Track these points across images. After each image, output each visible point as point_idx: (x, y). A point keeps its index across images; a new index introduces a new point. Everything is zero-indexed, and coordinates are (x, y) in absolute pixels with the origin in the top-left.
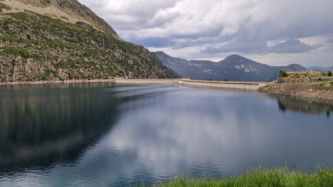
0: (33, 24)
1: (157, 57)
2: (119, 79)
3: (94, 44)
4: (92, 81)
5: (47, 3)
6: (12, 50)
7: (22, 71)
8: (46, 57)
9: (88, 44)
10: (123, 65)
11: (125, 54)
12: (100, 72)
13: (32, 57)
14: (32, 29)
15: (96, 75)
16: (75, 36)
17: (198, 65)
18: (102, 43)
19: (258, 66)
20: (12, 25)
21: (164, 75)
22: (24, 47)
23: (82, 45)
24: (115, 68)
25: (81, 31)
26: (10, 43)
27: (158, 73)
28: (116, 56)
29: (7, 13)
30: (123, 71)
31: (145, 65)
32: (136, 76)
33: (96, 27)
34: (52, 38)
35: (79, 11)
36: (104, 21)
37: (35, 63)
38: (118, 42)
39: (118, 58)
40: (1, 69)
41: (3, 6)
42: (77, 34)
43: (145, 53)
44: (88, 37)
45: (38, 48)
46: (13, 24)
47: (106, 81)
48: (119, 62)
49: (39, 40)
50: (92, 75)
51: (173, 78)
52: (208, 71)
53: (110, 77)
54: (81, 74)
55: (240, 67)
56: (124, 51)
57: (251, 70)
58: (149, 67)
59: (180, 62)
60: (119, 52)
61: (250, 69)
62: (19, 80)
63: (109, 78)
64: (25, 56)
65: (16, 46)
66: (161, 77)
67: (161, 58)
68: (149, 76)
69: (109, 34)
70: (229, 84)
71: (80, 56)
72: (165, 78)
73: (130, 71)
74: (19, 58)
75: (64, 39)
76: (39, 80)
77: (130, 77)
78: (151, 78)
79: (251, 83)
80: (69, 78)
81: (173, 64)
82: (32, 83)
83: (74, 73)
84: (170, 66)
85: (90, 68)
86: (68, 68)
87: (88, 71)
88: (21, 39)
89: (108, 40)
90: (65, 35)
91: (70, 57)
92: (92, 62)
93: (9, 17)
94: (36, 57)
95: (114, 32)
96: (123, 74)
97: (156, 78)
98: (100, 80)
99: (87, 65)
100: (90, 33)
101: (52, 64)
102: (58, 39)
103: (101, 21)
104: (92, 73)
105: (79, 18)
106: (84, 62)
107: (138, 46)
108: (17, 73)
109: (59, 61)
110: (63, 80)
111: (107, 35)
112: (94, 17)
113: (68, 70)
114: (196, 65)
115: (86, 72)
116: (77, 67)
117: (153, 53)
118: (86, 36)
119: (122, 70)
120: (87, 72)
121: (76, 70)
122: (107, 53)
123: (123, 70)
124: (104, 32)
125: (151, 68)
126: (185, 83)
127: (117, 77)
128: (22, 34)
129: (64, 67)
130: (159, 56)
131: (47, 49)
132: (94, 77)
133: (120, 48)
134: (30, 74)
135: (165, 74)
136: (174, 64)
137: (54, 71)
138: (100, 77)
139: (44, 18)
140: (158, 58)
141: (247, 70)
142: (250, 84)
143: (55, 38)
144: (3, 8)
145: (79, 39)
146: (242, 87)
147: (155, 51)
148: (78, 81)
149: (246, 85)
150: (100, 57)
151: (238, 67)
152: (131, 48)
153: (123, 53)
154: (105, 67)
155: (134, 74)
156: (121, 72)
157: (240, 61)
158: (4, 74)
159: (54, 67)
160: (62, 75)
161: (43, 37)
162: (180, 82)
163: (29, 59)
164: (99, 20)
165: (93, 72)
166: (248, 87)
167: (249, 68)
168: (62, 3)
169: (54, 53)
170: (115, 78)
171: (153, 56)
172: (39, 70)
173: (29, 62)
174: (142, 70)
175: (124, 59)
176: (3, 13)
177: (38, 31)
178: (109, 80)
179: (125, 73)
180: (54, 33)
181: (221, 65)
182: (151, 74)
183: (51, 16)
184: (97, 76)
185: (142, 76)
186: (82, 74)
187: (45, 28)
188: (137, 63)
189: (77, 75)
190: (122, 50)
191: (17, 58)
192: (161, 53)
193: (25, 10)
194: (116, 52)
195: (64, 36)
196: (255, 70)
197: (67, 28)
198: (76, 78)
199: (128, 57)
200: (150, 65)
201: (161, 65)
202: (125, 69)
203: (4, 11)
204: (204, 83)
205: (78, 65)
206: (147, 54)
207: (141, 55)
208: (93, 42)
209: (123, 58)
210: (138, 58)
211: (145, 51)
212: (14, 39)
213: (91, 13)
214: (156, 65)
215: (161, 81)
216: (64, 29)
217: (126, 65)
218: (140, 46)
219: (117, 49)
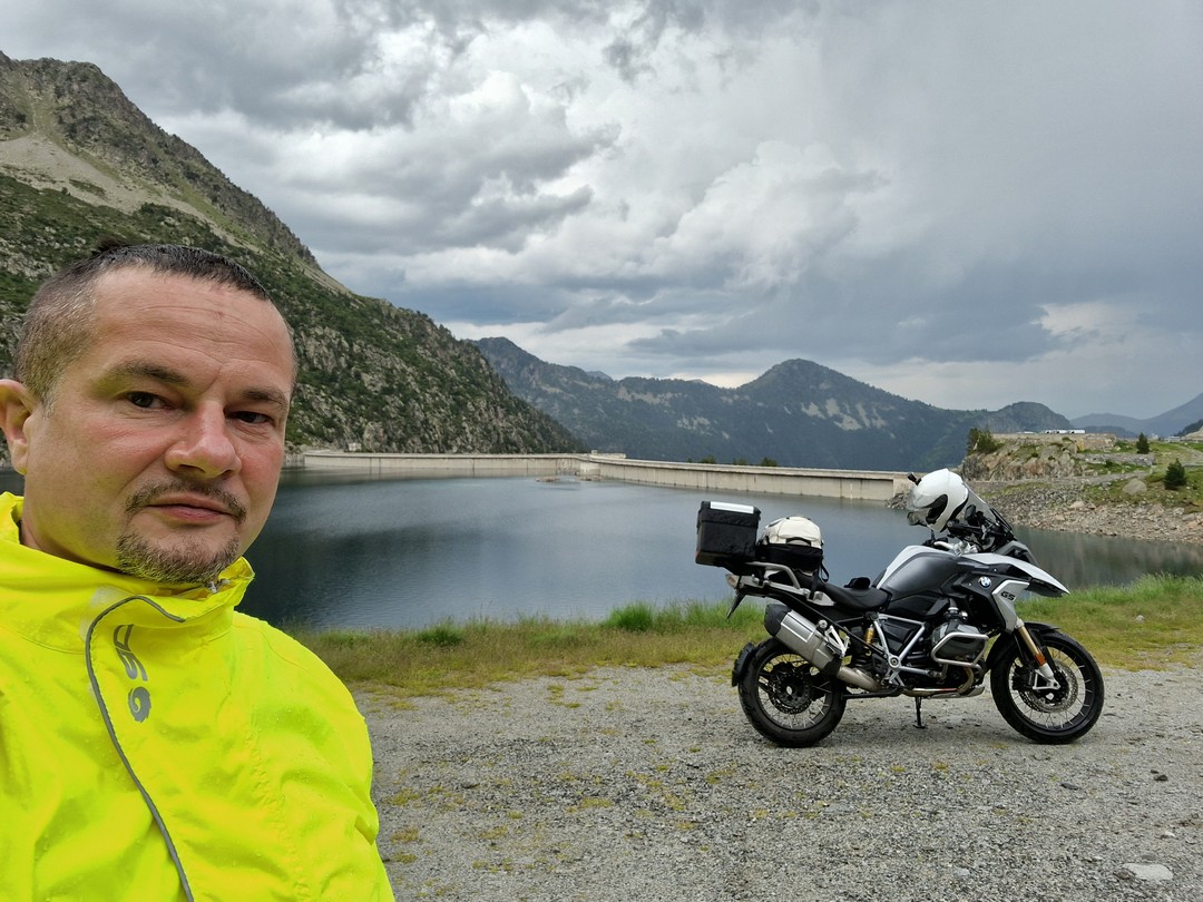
1: (487, 363)
2: (323, 452)
5: (12, 121)
10: (341, 393)
11: (351, 346)
17: (655, 396)
19: (893, 408)
21: (513, 436)
24: (305, 404)
27: (490, 427)
28: (311, 354)
30: (340, 421)
31: (434, 396)
32: (395, 442)
33: (227, 230)
34: (28, 272)
35: (155, 161)
36: (260, 204)
38: (321, 296)
39: (320, 362)
43: (436, 345)
48: (323, 379)
51: (554, 450)
52: (695, 422)
55: (824, 411)
56: (348, 334)
57: (863, 425)
58: (450, 402)
59: (582, 384)
60: (323, 337)
61: (859, 420)
66: (505, 446)
67: (503, 367)
68: (452, 443)
69: (283, 261)
70: (779, 479)
72: (518, 452)
73: (370, 418)
77: (371, 447)
78: (462, 449)
79: (862, 476)
81: (551, 390)
84: (539, 400)
89: (278, 287)
95: (304, 254)
96: (340, 433)
97: (481, 451)
103: (247, 207)
105: (152, 191)
107: (408, 316)
111: (274, 263)
112: (216, 188)
114: (648, 398)
117: (468, 346)
119: (334, 416)
123: (340, 415)
124: (262, 252)
125: (459, 406)
126: (605, 471)
127: (310, 444)
130: (493, 358)
133: (327, 319)
135: (519, 433)
136: (558, 391)
140: (492, 365)
141: (849, 424)
142: (861, 479)
143: (41, 270)
146: (830, 490)
147: (477, 338)
149: (845, 483)
151: (813, 410)
152: (376, 321)
153: (340, 343)
155: (385, 432)
156: (329, 424)
157: (824, 386)
162: (586, 468)
164: (238, 201)
166: (852, 492)
167: (855, 415)
168: (80, 122)
170: (302, 447)
171: (469, 359)
174: (422, 416)
175: (344, 366)
179: (348, 430)
180: (36, 250)
181: (746, 402)
182: (461, 431)
183: (28, 177)
185: (423, 440)
188: (400, 385)
190: (339, 329)
192: (503, 345)
194: (308, 336)
196: (880, 423)
197: (96, 232)
199: (362, 358)
200: (457, 393)
201: (501, 396)
202: (347, 410)
204: (680, 474)
206: (444, 346)
207: (420, 350)
209: (339, 364)
210: (407, 363)
211: (435, 335)
213: (205, 170)
214: (481, 395)
215: (505, 464)
216: (84, 235)
217: (351, 393)
218: (414, 316)
219: (314, 326)
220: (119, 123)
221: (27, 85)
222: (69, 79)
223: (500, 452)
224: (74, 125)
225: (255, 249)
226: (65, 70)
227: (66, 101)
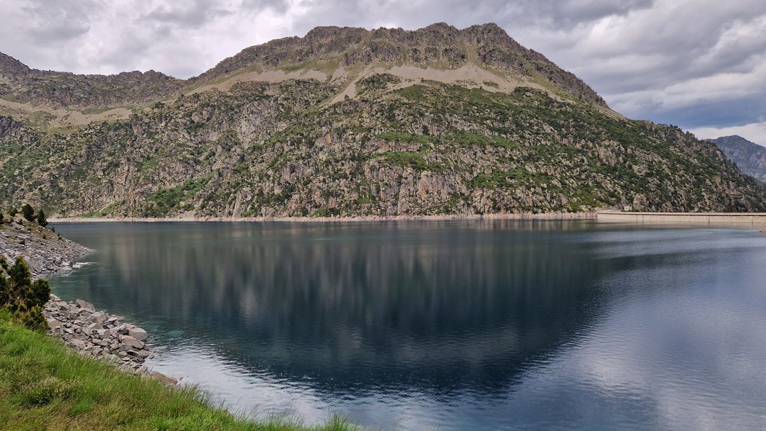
0: (434, 105)
1: (722, 153)
2: (608, 211)
3: (550, 132)
4: (540, 216)
5: (459, 59)
6: (399, 156)
7: (412, 196)
8: (452, 168)
9: (537, 134)
10: (620, 177)
11: (626, 150)
12: (559, 197)
13: (429, 168)
14: (432, 115)
15: (550, 202)
16: (510, 118)
18: (567, 128)
20: (400, 110)
21: (743, 201)
22: (418, 150)
23: (522, 137)
24: (598, 185)
25: (524, 107)
26: (396, 144)
27: (723, 195)
28: (602, 156)
29: (394, 91)
30: (619, 193)
31: (681, 176)
32: (654, 205)
33: (557, 94)
34: (466, 129)
36: (575, 77)
37: (434, 179)
38: (608, 123)
39: (607, 160)
40: (381, 191)
41: (389, 78)
42: (514, 115)
43: (684, 144)
44: (537, 118)
45: (440, 151)
46: (403, 108)
47: (574, 216)
48: (609, 170)
49: (443, 133)
50: (541, 202)
53: (583, 207)
54: (517, 200)
56: (624, 143)
58: (693, 179)
60: (609, 146)
62: (407, 212)
63: (581, 210)
64: (418, 168)
65: (405, 150)
66: (736, 207)
67: (732, 155)
68: (694, 205)
69: (587, 106)
71: (518, 161)
72: (746, 211)
73: (637, 192)
74: (409, 171)
75: (489, 127)
76: (438, 213)
77: (638, 208)
78: (701, 210)
80: (493, 208)
82: (426, 218)
83: (503, 199)
85: (537, 188)
86: (492, 188)
87: (533, 194)
88: (414, 135)
89: (584, 121)
90: (489, 118)
91: (498, 165)
92: (542, 174)
93: (397, 96)
94: (436, 168)
95: (599, 100)
96: (619, 200)
97: (716, 211)
98: (559, 215)
99: (531, 181)
100: (542, 109)
101: (464, 180)
102: (477, 128)
103: (568, 80)
104: (542, 198)
105: (520, 80)
106: (526, 173)
107: (663, 128)
108: (404, 200)
109: (475, 175)
110: (482, 214)
111: (582, 108)
112: (552, 72)
113: (492, 191)
115: (528, 195)
116: (511, 185)
117: (709, 144)
118: (532, 117)
119: (615, 191)
120: (531, 195)
121: (509, 192)
122: (579, 151)
124: (575, 103)
125: (700, 182)
127: (601, 207)
128: (416, 126)
129: (484, 186)
130: (727, 150)
131: (454, 152)
132: (545, 206)
133: (612, 136)
134: (424, 201)
135: (748, 199)
137: (466, 194)
138: (560, 207)
139: (454, 89)
140: (726, 154)
143: (471, 127)
144: (389, 81)
145: (518, 125)
147: (716, 138)
148: (510, 216)
150: (563, 161)
152: (642, 134)
153: (619, 148)
154: (573, 183)
155: (648, 199)
156: (612, 195)
158: (384, 201)
159: (465, 187)
160: (480, 202)
161: (450, 127)
163: (425, 173)
164: (563, 77)
165: (545, 196)
168: (488, 53)
169: (467, 159)
170: (596, 209)
171: (708, 151)
172: (439, 193)
173: (424, 179)
174: (673, 190)
175: (622, 161)
176: (388, 91)
177: (442, 117)
178: (581, 214)
179: (623, 198)
180: (468, 118)
182: (701, 198)
183: (466, 84)
184: (553, 206)
185: (673, 204)
186: (520, 200)
187: (454, 110)
188: (657, 171)
189: (511, 203)
190: (619, 141)
191: (405, 171)
192: (736, 140)
193: (423, 81)
194: (600, 146)
195: (488, 122)
197: (494, 105)
198: (509, 209)
199: (633, 156)
200: (699, 174)
201: (733, 175)
202: (622, 187)
203: (390, 86)
205: (513, 181)
206: (689, 145)
207: (672, 149)
208: (548, 129)
209: (619, 161)
210: (662, 157)
211: (683, 138)
212: (402, 136)
213: (546, 64)
214: (717, 175)
215: (734, 220)
216: (489, 108)
217: (626, 177)
218: (669, 128)
219: (604, 140)
220: (505, 50)
221: (465, 40)
222: (483, 33)
223: (732, 211)
224: (485, 55)
225: (571, 102)
226: (481, 29)
227: (482, 44)
